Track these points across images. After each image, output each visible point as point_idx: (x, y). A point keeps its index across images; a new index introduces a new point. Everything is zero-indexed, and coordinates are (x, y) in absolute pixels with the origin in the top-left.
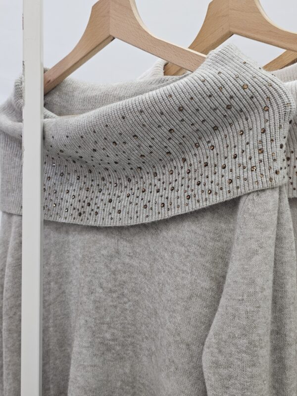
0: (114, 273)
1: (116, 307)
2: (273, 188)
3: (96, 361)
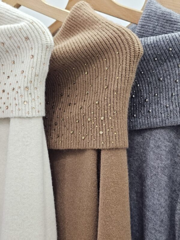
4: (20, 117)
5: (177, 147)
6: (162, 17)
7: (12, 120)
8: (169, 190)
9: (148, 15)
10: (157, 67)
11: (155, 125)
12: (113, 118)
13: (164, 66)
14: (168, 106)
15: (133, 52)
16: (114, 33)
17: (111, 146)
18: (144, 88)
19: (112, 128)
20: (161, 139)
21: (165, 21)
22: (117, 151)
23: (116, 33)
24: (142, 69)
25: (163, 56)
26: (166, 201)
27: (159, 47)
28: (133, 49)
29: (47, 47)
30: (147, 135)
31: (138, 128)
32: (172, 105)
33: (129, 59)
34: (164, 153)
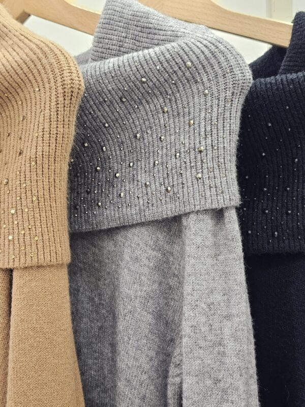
5: (171, 259)
6: (133, 22)
8: (157, 340)
9: (108, 19)
10: (129, 114)
11: (130, 220)
12: (32, 209)
13: (140, 111)
14: (148, 183)
15: (61, 87)
16: (31, 54)
17: (29, 263)
18: (114, 153)
19: (29, 228)
20: (141, 245)
21: (139, 28)
22: (40, 270)
23: (35, 54)
24: (105, 119)
25: (135, 93)
26: (151, 360)
27: (123, 76)
28: (60, 80)
32: (155, 182)
33: (55, 100)
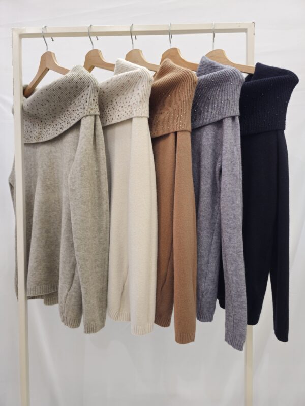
0: (50, 159)
1: (51, 172)
2: (91, 115)
3: (44, 192)
4: (138, 117)
6: (209, 65)
7: (134, 120)
11: (206, 123)
13: (211, 91)
14: (212, 112)
15: (193, 81)
17: (182, 130)
20: (209, 130)
21: (211, 67)
25: (210, 85)
29: (150, 80)
30: (202, 130)
31: (197, 127)
32: (215, 111)
33: (191, 85)
34: (211, 137)
